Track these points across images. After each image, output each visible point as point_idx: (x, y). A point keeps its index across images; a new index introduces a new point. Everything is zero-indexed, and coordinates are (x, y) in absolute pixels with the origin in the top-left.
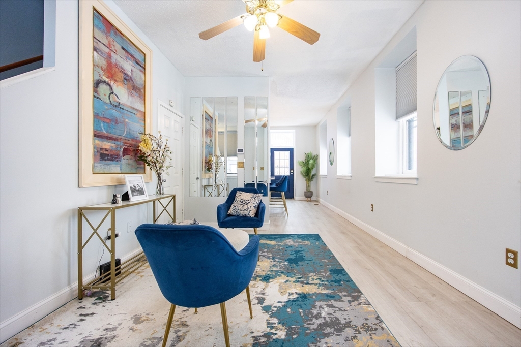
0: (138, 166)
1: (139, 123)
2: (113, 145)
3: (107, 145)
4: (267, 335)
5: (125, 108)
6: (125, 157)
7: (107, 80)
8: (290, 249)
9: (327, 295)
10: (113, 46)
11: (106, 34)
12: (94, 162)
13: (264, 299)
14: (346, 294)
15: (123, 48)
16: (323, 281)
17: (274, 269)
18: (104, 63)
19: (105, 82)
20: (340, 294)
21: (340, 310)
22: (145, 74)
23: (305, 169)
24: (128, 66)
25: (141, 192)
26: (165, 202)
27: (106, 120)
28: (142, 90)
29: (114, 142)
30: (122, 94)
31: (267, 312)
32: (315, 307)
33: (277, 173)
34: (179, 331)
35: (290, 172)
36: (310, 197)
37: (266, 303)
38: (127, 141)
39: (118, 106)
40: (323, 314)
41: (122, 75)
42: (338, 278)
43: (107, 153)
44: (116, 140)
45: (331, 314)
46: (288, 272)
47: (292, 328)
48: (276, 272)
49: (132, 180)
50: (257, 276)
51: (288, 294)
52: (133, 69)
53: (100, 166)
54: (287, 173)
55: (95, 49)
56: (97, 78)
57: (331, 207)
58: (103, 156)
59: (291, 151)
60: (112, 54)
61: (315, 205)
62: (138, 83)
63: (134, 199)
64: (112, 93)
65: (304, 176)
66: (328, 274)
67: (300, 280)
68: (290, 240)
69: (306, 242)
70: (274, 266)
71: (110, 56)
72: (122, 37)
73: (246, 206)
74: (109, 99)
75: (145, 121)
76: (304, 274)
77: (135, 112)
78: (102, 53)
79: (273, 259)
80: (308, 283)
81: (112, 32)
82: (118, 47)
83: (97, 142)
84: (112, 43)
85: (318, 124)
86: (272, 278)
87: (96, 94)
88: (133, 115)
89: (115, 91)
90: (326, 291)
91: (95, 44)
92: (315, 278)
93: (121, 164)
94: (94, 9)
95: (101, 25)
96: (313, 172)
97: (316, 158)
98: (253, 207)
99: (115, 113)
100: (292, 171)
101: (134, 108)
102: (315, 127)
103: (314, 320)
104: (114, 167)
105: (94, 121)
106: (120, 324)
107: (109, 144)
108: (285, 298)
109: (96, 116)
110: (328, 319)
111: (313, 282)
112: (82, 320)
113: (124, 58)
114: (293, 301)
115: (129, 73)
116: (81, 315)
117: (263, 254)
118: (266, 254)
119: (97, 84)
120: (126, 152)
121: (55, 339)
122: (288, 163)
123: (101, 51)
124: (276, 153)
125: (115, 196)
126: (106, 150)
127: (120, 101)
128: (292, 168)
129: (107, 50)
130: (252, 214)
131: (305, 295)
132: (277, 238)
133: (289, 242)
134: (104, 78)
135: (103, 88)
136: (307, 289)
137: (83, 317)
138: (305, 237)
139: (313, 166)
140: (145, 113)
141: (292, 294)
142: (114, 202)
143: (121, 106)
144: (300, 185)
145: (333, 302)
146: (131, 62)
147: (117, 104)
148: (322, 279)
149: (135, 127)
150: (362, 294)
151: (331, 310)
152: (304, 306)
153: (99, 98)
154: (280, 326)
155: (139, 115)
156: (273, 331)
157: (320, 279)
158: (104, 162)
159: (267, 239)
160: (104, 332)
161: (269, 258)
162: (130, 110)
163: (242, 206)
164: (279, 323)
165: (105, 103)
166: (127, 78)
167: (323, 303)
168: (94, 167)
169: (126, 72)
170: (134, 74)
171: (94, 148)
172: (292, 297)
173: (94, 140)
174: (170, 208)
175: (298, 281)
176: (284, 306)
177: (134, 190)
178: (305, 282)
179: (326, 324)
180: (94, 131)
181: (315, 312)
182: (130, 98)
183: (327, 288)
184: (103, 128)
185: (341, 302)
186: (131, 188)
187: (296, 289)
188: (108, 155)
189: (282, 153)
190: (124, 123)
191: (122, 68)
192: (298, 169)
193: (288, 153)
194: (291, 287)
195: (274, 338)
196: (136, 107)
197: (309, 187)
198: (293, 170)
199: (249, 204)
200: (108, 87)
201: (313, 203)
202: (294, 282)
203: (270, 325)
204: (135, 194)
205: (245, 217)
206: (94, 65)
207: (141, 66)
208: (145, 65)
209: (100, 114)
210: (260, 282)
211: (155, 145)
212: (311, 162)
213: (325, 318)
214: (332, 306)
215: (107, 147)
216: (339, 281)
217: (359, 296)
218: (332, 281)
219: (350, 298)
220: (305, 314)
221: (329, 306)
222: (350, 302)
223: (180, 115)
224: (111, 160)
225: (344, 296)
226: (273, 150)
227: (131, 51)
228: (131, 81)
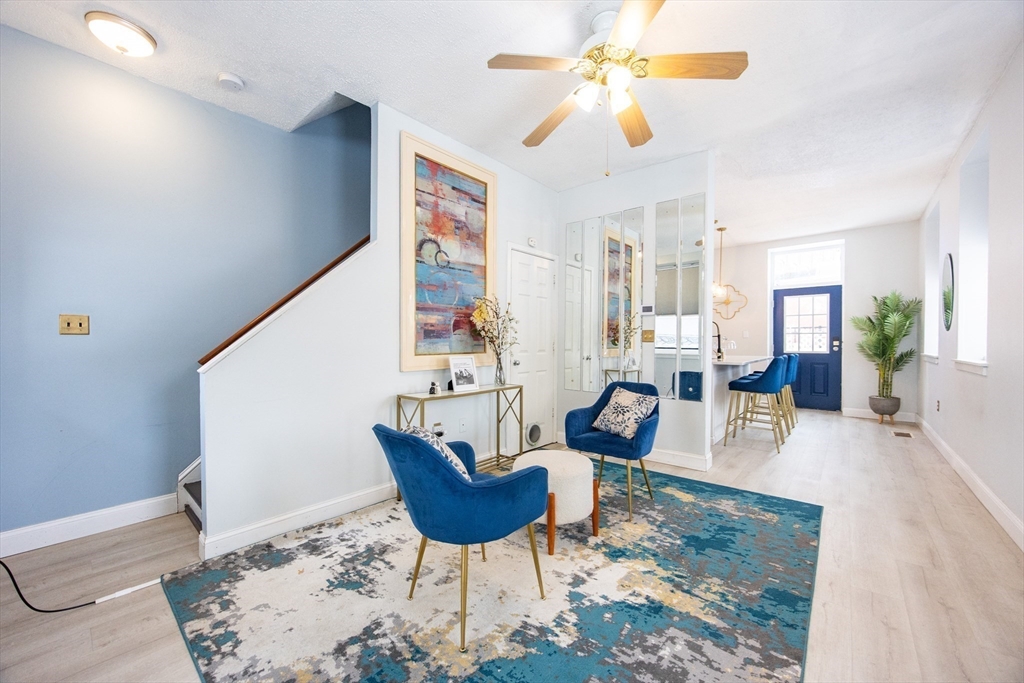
0: (476, 342)
1: (476, 282)
2: (440, 317)
3: (433, 319)
4: (543, 630)
5: (456, 267)
6: (456, 332)
7: (433, 237)
8: (715, 520)
9: (707, 626)
10: (440, 192)
11: (431, 179)
12: (417, 342)
13: (583, 581)
14: (758, 645)
15: (454, 188)
16: (727, 601)
17: (646, 544)
18: (428, 216)
19: (430, 240)
20: (741, 639)
21: (709, 663)
22: (486, 211)
23: (873, 337)
24: (461, 209)
25: (469, 379)
26: (510, 394)
27: (431, 288)
28: (482, 236)
29: (441, 313)
30: (453, 249)
31: (571, 601)
32: (660, 633)
33: (791, 347)
34: (452, 571)
35: (832, 346)
36: (891, 414)
37: (581, 589)
38: (459, 311)
39: (448, 266)
40: (666, 652)
41: (453, 224)
42: (769, 610)
43: (432, 328)
44: (444, 310)
45: (681, 660)
46: (664, 557)
47: (587, 642)
48: (645, 550)
50: (605, 545)
51: (630, 592)
52: (469, 210)
53: (424, 345)
54: (822, 346)
55: (418, 204)
56: (421, 237)
57: (945, 447)
58: (428, 333)
59: (835, 293)
60: (440, 202)
61: (898, 434)
62: (476, 227)
63: (458, 389)
64: (440, 251)
65: (868, 355)
66: (755, 593)
67: (677, 579)
68: (732, 503)
69: (769, 516)
70: (651, 539)
71: (436, 205)
72: (452, 175)
73: (621, 415)
74: (436, 260)
75: (485, 279)
76: (697, 574)
77: (471, 269)
78: (426, 205)
79: (660, 526)
80: (688, 592)
81: (440, 173)
82: (447, 189)
83: (422, 316)
84: (439, 187)
85: (923, 213)
86: (628, 557)
87: (419, 259)
88: (468, 273)
89: (442, 249)
90: (713, 621)
91: (418, 197)
92: (714, 589)
93: (450, 342)
94: (417, 155)
95: (426, 171)
96: (901, 348)
97: (911, 311)
98: (632, 420)
99: (443, 276)
100: (836, 343)
101: (469, 264)
102: (915, 222)
103: (638, 651)
104: (442, 346)
105: (417, 291)
106: (411, 539)
107: (436, 317)
108: (618, 596)
109: (419, 285)
110: (665, 664)
111: (702, 595)
112: (388, 522)
113: (456, 200)
114: (629, 606)
115: (463, 219)
116: (390, 517)
117: (650, 513)
118: (654, 514)
119: (420, 246)
120: (457, 326)
121: (361, 531)
122: (824, 321)
123: (424, 203)
124: (788, 300)
125: (433, 384)
126: (432, 325)
127: (450, 259)
128: (836, 333)
129: (432, 199)
130: (629, 433)
131: (661, 607)
132: (703, 491)
133: (726, 505)
134: (431, 236)
135: (429, 249)
136: (678, 601)
137: (390, 519)
138: (776, 505)
139: (901, 331)
140: (485, 267)
141: (640, 595)
142: (432, 391)
143: (451, 265)
144: (858, 378)
145: (708, 646)
146: (465, 203)
147: (445, 264)
148: (730, 598)
149: (470, 290)
150: (800, 658)
151: (687, 654)
152: (640, 622)
153: (423, 262)
154: (573, 629)
155: (476, 271)
156: (557, 630)
157: (723, 595)
158: (428, 340)
159: (681, 489)
160: (395, 541)
161: (652, 523)
162: (462, 267)
163: (615, 415)
164: (575, 625)
165: (431, 266)
166: (460, 226)
167: (682, 637)
168: (416, 346)
169: (458, 218)
170: (470, 217)
171: (417, 324)
172: (632, 600)
173: (416, 314)
174: (516, 406)
175: (673, 580)
176: (606, 607)
177: (460, 377)
178: (686, 588)
180: (417, 304)
181: (652, 640)
182: (464, 252)
183: (722, 613)
184: (427, 298)
185: (726, 654)
186: (456, 374)
187: (659, 592)
188: (433, 331)
189: (806, 299)
190: (456, 287)
191: (452, 215)
192: (853, 338)
193: (824, 300)
194: (646, 585)
195: (550, 638)
196: (472, 261)
197: (885, 385)
198: (839, 339)
199: (627, 414)
200: (434, 245)
201: (891, 431)
202: (662, 578)
203: (560, 621)
205: (617, 435)
206: (417, 224)
207: (479, 202)
208: (486, 199)
209: (424, 281)
210: (602, 556)
211: (491, 313)
212: (894, 318)
213: (661, 658)
214: (698, 649)
215: (433, 321)
216: (768, 617)
217: (786, 664)
218: (750, 610)
219: (756, 657)
220: (630, 635)
221: (691, 646)
222: (748, 661)
223: (549, 256)
224: (437, 337)
225: (746, 646)
226: (779, 296)
227: (465, 187)
228: (465, 229)
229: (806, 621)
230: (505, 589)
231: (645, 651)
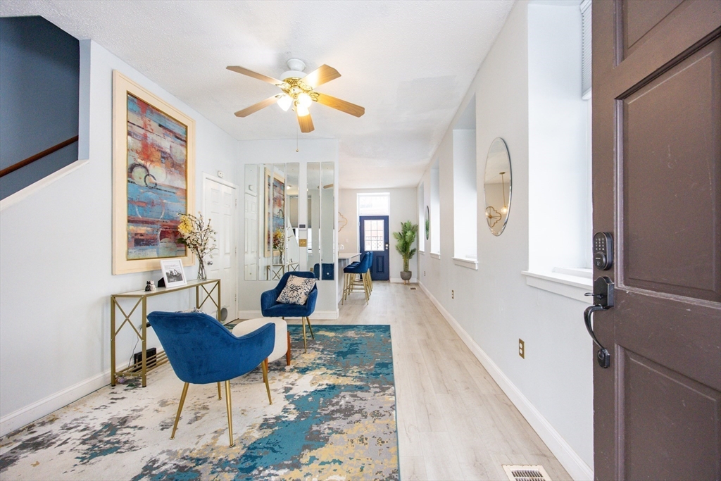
0: (178, 248)
1: (179, 202)
2: (149, 229)
3: (143, 229)
4: (277, 418)
5: (162, 188)
6: (163, 240)
7: (143, 162)
8: (348, 341)
9: (356, 386)
10: (148, 126)
11: (141, 115)
12: (128, 249)
13: (291, 389)
14: (377, 385)
15: (160, 126)
16: (361, 374)
17: (318, 361)
18: (138, 145)
19: (140, 165)
20: (371, 386)
21: (361, 399)
22: (186, 147)
23: (401, 242)
24: (166, 143)
25: (179, 278)
27: (141, 204)
28: (183, 166)
29: (150, 225)
30: (160, 174)
31: (288, 400)
32: (337, 396)
33: (367, 248)
35: (385, 247)
36: (408, 279)
37: (291, 392)
38: (164, 223)
39: (155, 187)
40: (342, 402)
41: (160, 154)
42: (379, 372)
43: (142, 237)
44: (153, 223)
45: (350, 403)
46: (329, 365)
47: (304, 413)
48: (318, 364)
49: (169, 265)
50: (296, 368)
52: (173, 145)
53: (135, 252)
54: (381, 248)
55: (129, 134)
56: (132, 162)
57: (428, 291)
58: (138, 242)
59: (386, 219)
60: (149, 134)
61: (412, 289)
62: (178, 158)
63: (170, 285)
64: (148, 175)
65: (400, 251)
66: (372, 367)
67: (338, 372)
68: (353, 332)
69: (370, 334)
70: (320, 358)
71: (145, 137)
72: (159, 114)
73: (296, 292)
74: (145, 181)
75: (186, 199)
76: (346, 368)
77: (174, 191)
78: (137, 135)
79: (322, 351)
80: (345, 376)
81: (148, 112)
82: (154, 125)
83: (132, 227)
84: (148, 122)
85: (418, 185)
86: (311, 370)
87: (130, 179)
88: (172, 194)
89: (151, 173)
90: (358, 383)
91: (129, 128)
92: (356, 371)
93: (158, 249)
94: (128, 93)
95: (136, 108)
96: (411, 248)
97: (414, 230)
98: (303, 294)
99: (151, 195)
100: (387, 245)
101: (173, 187)
102: (416, 188)
103: (330, 407)
104: (151, 252)
105: (128, 207)
106: (146, 407)
107: (145, 228)
108: (313, 389)
109: (130, 202)
110: (343, 407)
111: (351, 375)
112: (112, 403)
113: (162, 136)
114: (319, 391)
115: (168, 151)
116: (112, 399)
117: (315, 346)
118: (317, 346)
119: (131, 169)
120: (163, 235)
121: (87, 417)
122: (382, 233)
123: (135, 134)
124: (367, 222)
125: (148, 283)
126: (142, 235)
127: (157, 182)
128: (387, 241)
129: (142, 131)
130: (302, 302)
131: (335, 386)
132: (339, 329)
133: (351, 334)
134: (140, 161)
135: (139, 172)
136: (342, 381)
137: (114, 401)
138: (372, 328)
139: (412, 240)
140: (186, 190)
141: (323, 385)
142: (148, 289)
143: (158, 187)
144: (396, 263)
145: (359, 394)
146: (169, 139)
147: (153, 186)
148: (362, 372)
149: (175, 207)
150: (393, 384)
151: (352, 400)
152: (327, 395)
153: (134, 183)
154: (294, 411)
155: (179, 193)
156: (286, 415)
157: (360, 372)
158: (139, 247)
159: (327, 331)
160: (131, 412)
161: (318, 350)
162: (168, 189)
163: (292, 292)
164: (295, 409)
165: (140, 187)
166: (165, 156)
167: (347, 394)
168: (128, 253)
169: (164, 150)
170: (174, 150)
171: (128, 234)
172: (320, 388)
173: (128, 225)
174: (215, 295)
175: (336, 373)
176: (308, 395)
177: (170, 276)
178: (343, 374)
179: (337, 411)
180: (128, 217)
181: (335, 400)
182: (169, 177)
183: (361, 379)
184: (138, 213)
185: (367, 393)
186: (167, 274)
187: (332, 380)
188: (143, 240)
189: (374, 222)
190: (162, 205)
191: (159, 147)
192: (394, 242)
193: (381, 222)
194: (324, 379)
195: (284, 419)
196: (176, 185)
197: (406, 265)
198: (388, 243)
199: (300, 291)
200: (144, 170)
201: (409, 287)
202: (331, 374)
203: (285, 410)
204: (171, 280)
205: (294, 304)
206: (128, 150)
207: (181, 140)
208: (186, 138)
209: (134, 199)
210: (297, 374)
211: (196, 227)
212: (409, 233)
213: (341, 405)
214: (356, 396)
215: (142, 232)
216: (379, 374)
217: (389, 388)
218: (371, 374)
219: (378, 390)
220: (324, 402)
221: (352, 396)
222: (376, 392)
223: (232, 185)
224: (146, 245)
225: (374, 387)
226: (362, 219)
227: (171, 126)
228: (169, 159)
229: (392, 371)
230: (244, 408)
231: (333, 405)
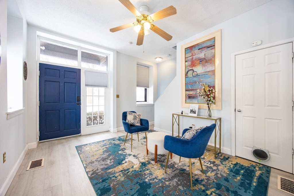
1: (210, 77)
3: (191, 93)
5: (200, 74)
7: (191, 68)
10: (194, 54)
11: (190, 52)
14: (99, 174)
15: (199, 49)
16: (114, 177)
18: (190, 63)
20: (102, 172)
21: (102, 165)
22: (215, 48)
24: (202, 54)
25: (195, 112)
27: (191, 84)
29: (194, 91)
30: (199, 69)
41: (199, 61)
42: (104, 183)
43: (191, 96)
51: (127, 162)
52: (206, 52)
53: (188, 101)
55: (186, 62)
56: (187, 70)
60: (194, 57)
62: (210, 57)
64: (194, 72)
66: (112, 185)
67: (127, 171)
71: (192, 58)
72: (198, 45)
74: (192, 75)
77: (207, 73)
78: (189, 60)
81: (193, 48)
82: (196, 51)
84: (193, 52)
86: (142, 166)
88: (206, 75)
89: (195, 71)
90: (110, 171)
91: (186, 60)
92: (119, 177)
94: (186, 49)
99: (195, 79)
103: (112, 158)
104: (195, 101)
105: (186, 86)
107: (192, 92)
109: (187, 84)
110: (107, 160)
111: (119, 173)
113: (200, 53)
115: (203, 57)
125: (182, 111)
127: (198, 73)
131: (120, 164)
136: (120, 168)
142: (182, 113)
143: (198, 75)
145: (106, 167)
146: (204, 51)
147: (196, 75)
148: (114, 178)
151: (106, 163)
152: (118, 160)
153: (188, 77)
157: (116, 177)
158: (190, 99)
162: (203, 74)
165: (191, 77)
166: (202, 60)
167: (110, 164)
168: (186, 101)
169: (201, 58)
170: (206, 55)
171: (186, 95)
172: (124, 161)
173: (186, 92)
175: (127, 170)
176: (125, 158)
178: (123, 171)
179: (107, 158)
180: (186, 89)
181: (112, 160)
182: (204, 68)
184: (189, 87)
185: (101, 168)
186: (191, 110)
187: (125, 166)
190: (200, 81)
191: (198, 58)
194: (128, 165)
196: (208, 70)
200: (189, 72)
207: (211, 47)
208: (215, 44)
209: (188, 82)
210: (144, 161)
213: (108, 160)
214: (106, 165)
215: (191, 94)
216: (103, 181)
217: (92, 175)
218: (107, 179)
219: (97, 171)
220: (116, 158)
224: (193, 98)
225: (100, 172)
227: (205, 45)
228: (204, 60)
